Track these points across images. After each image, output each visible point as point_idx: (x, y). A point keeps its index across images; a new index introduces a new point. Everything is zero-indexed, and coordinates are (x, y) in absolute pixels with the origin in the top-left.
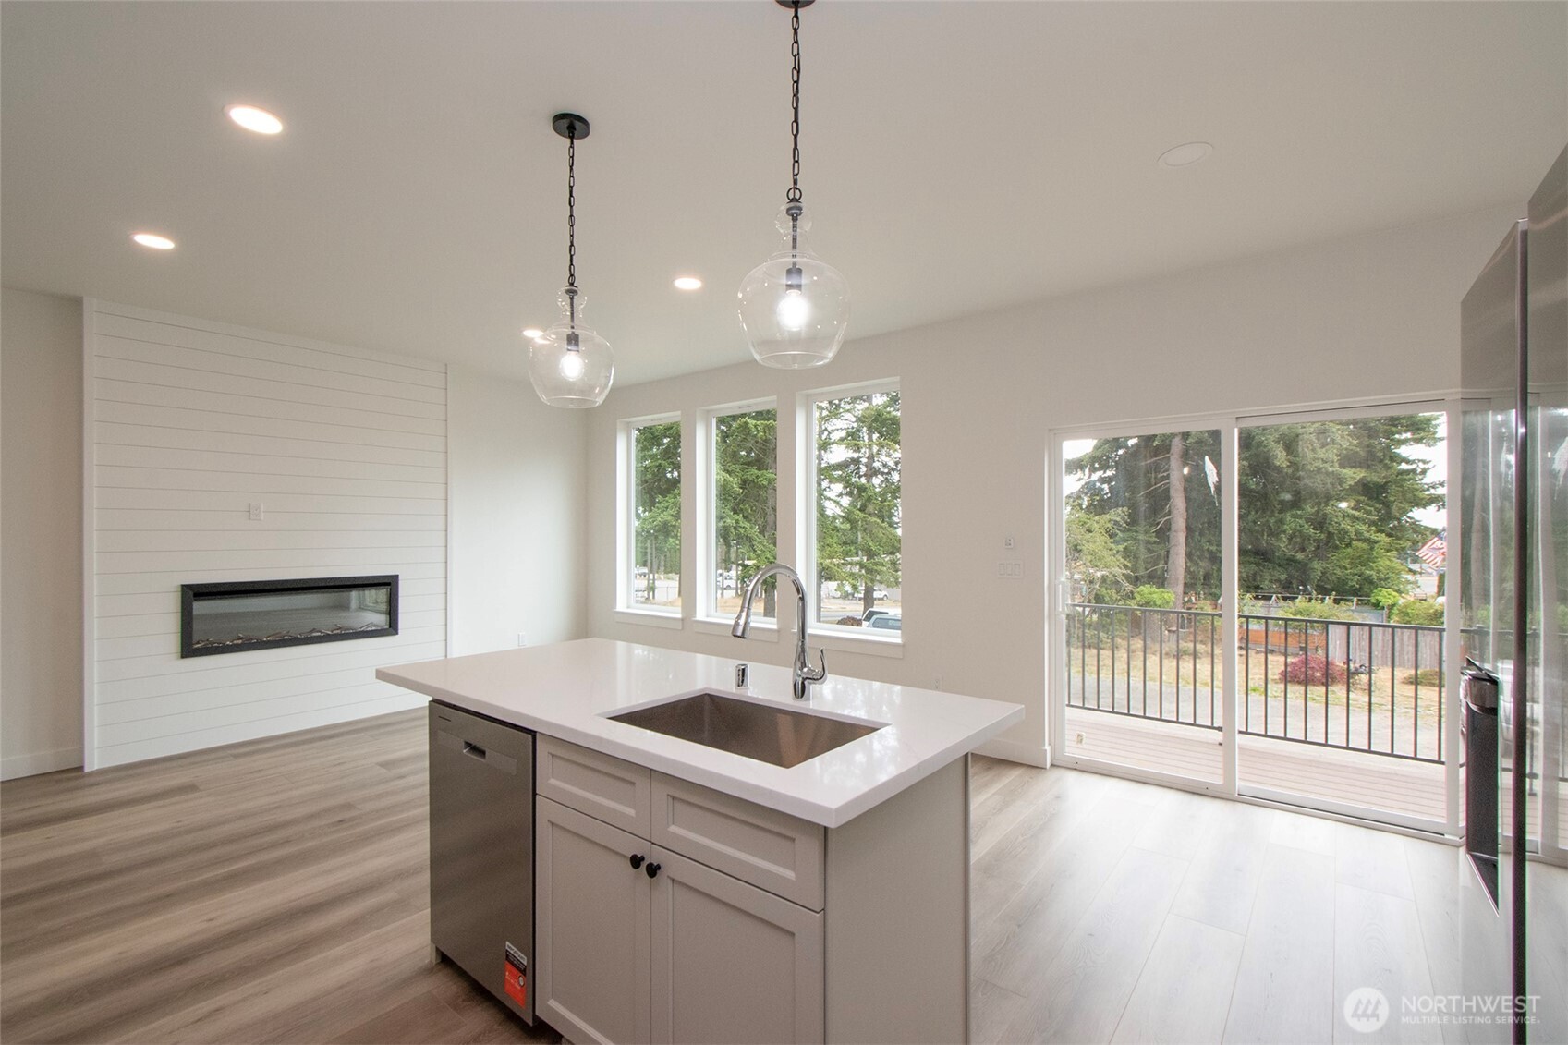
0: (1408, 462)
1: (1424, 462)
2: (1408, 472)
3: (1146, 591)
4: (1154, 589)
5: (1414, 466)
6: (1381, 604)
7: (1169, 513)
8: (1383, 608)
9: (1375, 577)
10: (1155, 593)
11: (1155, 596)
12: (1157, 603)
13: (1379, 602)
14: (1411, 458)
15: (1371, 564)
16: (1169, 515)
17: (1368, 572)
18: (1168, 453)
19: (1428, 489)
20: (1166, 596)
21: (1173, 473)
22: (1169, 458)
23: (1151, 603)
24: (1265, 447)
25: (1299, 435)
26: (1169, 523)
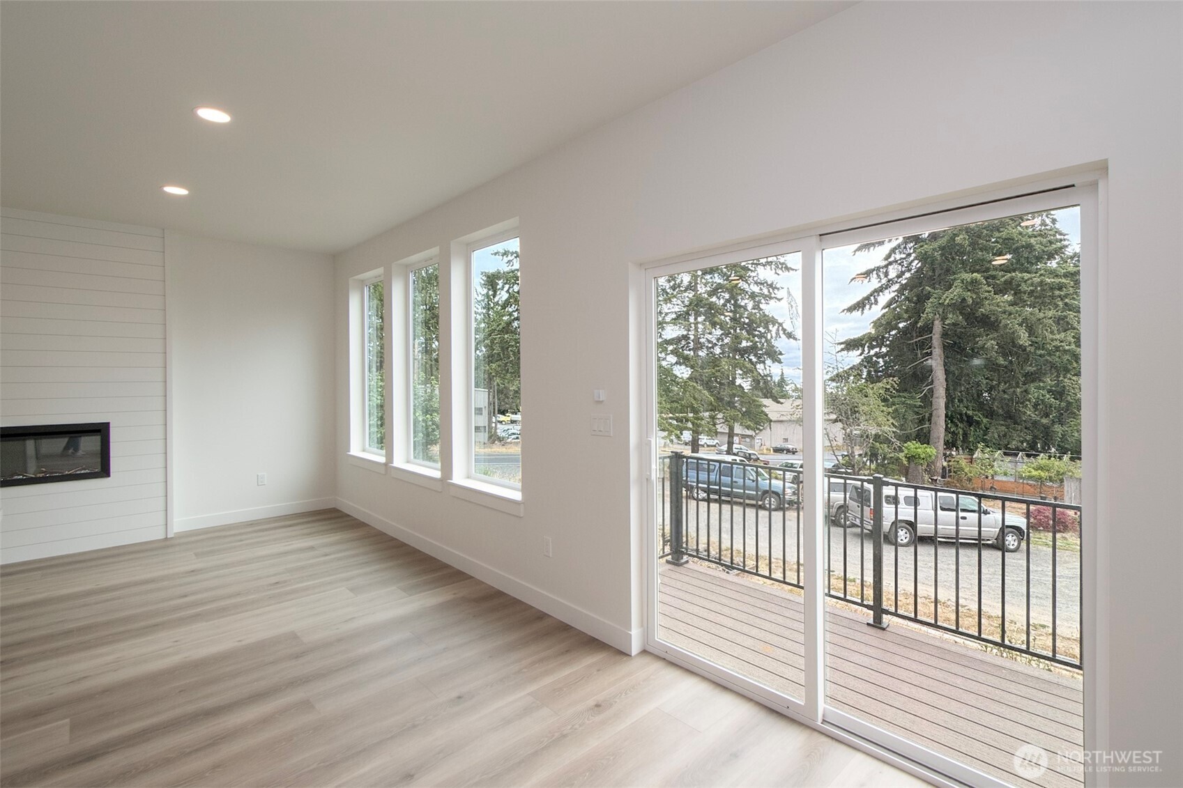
3: (912, 447)
4: (918, 445)
7: (931, 383)
10: (920, 448)
11: (920, 450)
12: (922, 456)
18: (931, 333)
20: (928, 450)
21: (935, 350)
22: (931, 337)
23: (917, 456)
24: (1010, 329)
25: (1040, 319)
26: (931, 391)
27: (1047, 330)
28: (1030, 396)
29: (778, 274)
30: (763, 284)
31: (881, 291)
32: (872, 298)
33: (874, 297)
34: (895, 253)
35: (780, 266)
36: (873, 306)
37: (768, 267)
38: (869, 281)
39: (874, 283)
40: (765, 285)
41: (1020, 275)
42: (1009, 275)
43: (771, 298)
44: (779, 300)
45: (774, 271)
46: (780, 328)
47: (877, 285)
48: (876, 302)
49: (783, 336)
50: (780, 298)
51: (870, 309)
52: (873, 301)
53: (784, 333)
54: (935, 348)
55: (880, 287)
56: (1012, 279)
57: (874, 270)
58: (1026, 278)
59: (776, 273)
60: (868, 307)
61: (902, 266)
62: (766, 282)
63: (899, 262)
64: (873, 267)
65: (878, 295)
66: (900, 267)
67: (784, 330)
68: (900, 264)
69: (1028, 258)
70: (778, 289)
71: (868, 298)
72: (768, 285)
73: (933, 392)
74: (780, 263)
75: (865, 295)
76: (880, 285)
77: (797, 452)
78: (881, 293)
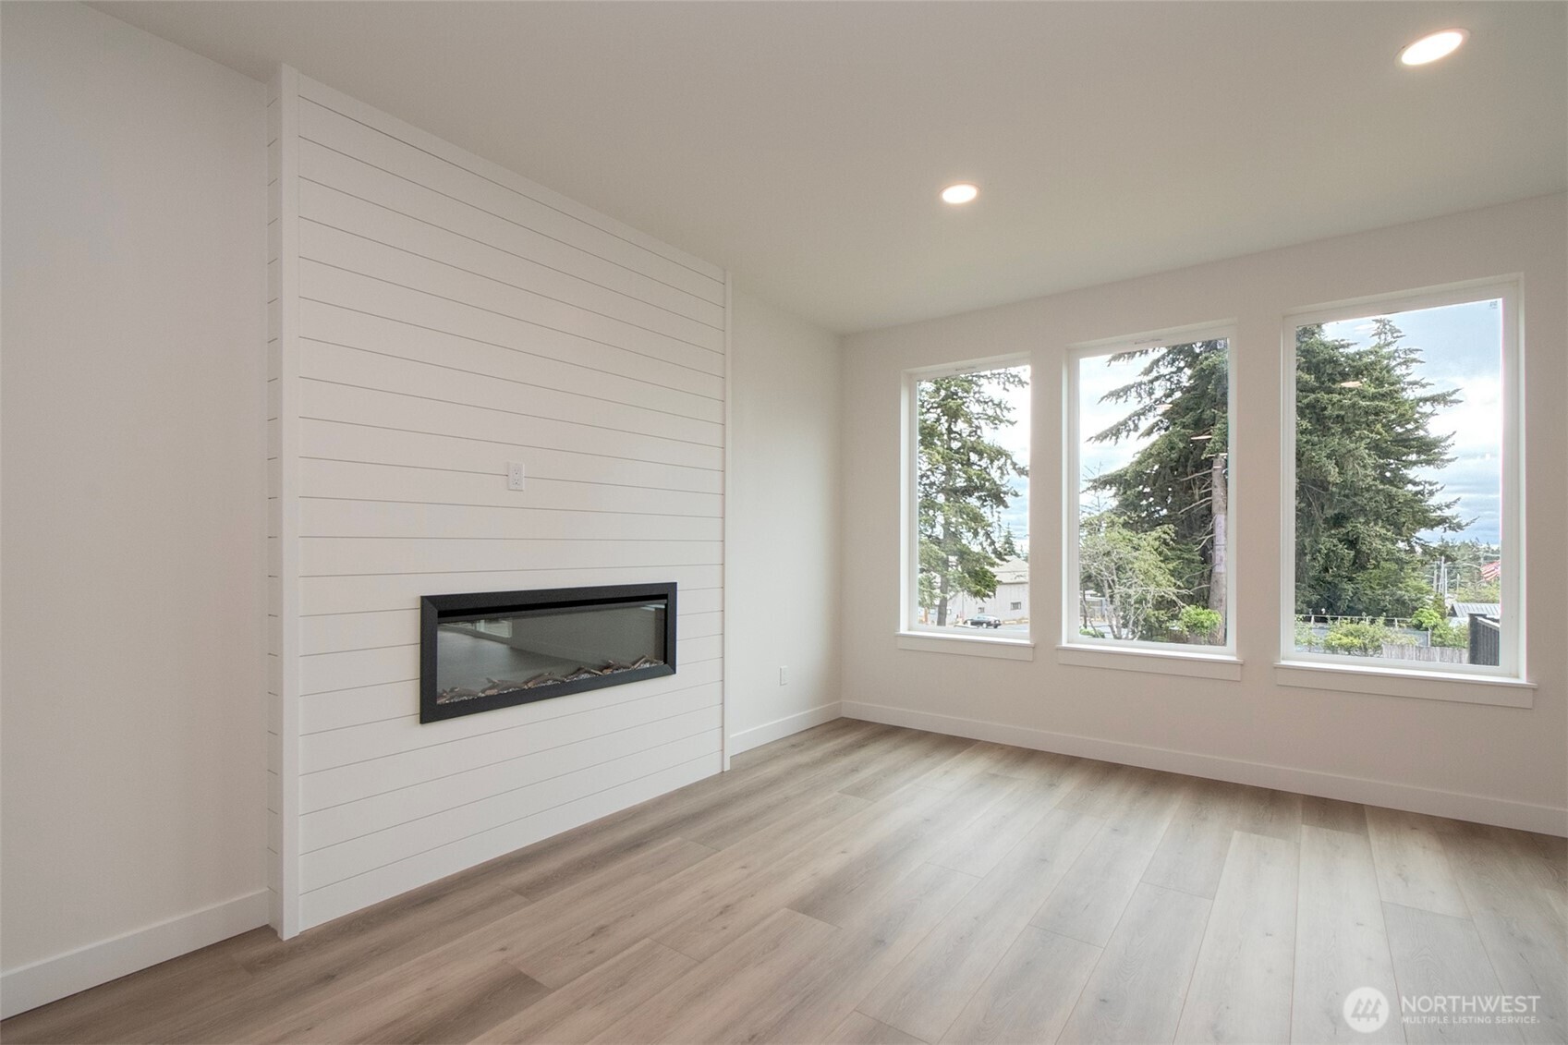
0: (1415, 484)
1: (1431, 484)
2: (1417, 493)
3: (1193, 612)
4: (1200, 610)
5: (1421, 488)
6: (1424, 625)
7: (1212, 532)
8: (1427, 629)
9: (1406, 597)
10: (1201, 614)
11: (1202, 617)
12: (1206, 625)
13: (1421, 623)
14: (1417, 480)
15: (1400, 585)
16: (1212, 533)
17: (1399, 592)
18: (1210, 469)
19: (1434, 511)
20: (1213, 617)
21: (1215, 489)
22: (1211, 473)
23: (1199, 625)
24: (1316, 462)
25: (1350, 451)
26: (1212, 541)
27: (1359, 464)
28: (1320, 546)
29: (1008, 390)
30: (986, 403)
31: (1144, 414)
32: (1130, 423)
33: (1134, 421)
34: (1158, 367)
35: (1011, 380)
36: (1132, 433)
37: (995, 381)
38: (1126, 401)
39: (1133, 404)
40: (990, 404)
41: (1326, 396)
42: (1312, 396)
43: (1001, 421)
44: (1012, 423)
45: (1002, 386)
46: (1009, 461)
47: (1138, 407)
48: (1136, 428)
49: (1013, 473)
50: (1013, 420)
51: (1127, 436)
52: (1132, 427)
53: (1014, 468)
54: (1215, 487)
55: (1142, 409)
56: (1317, 401)
57: (1133, 387)
58: (1335, 400)
59: (1005, 389)
60: (1124, 434)
61: (1172, 382)
62: (992, 401)
63: (1168, 377)
64: (1132, 383)
65: (1139, 419)
66: (1169, 383)
67: (1014, 464)
68: (1169, 380)
69: (1331, 374)
70: (1009, 410)
71: (1125, 423)
72: (994, 404)
73: (1212, 542)
74: (1012, 376)
75: (1121, 419)
76: (1141, 406)
77: (1000, 625)
78: (1142, 417)
